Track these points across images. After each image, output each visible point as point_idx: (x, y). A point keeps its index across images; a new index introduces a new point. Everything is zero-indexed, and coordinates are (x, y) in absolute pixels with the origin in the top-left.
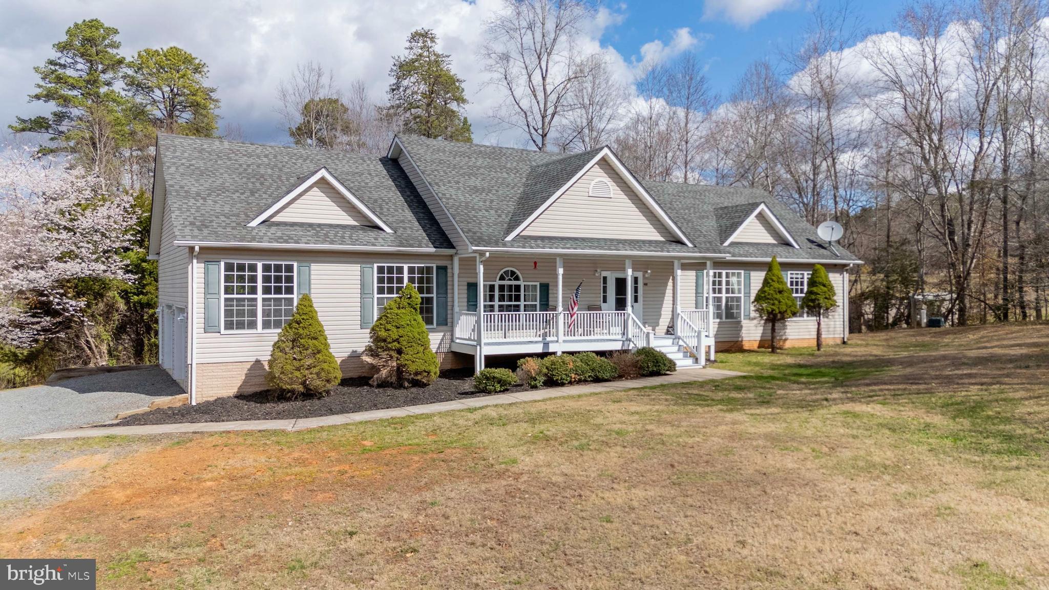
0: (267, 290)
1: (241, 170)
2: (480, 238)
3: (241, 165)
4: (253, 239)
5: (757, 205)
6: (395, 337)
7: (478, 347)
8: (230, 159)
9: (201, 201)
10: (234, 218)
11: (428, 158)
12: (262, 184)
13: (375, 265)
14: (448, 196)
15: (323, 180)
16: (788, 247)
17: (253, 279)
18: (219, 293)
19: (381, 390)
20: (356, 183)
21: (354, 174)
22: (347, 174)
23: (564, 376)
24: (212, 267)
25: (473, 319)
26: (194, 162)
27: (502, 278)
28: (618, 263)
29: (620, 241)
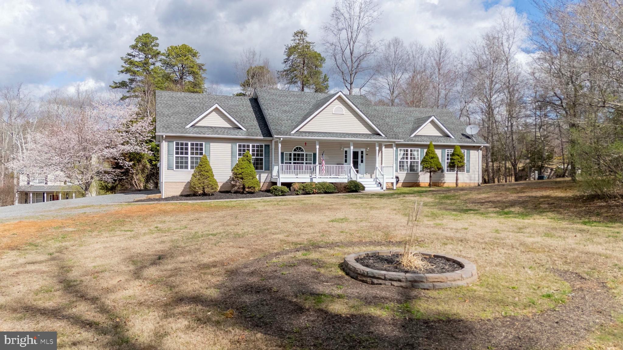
0: (192, 153)
1: (187, 105)
2: (279, 132)
3: (187, 103)
4: (187, 133)
5: (430, 117)
6: (240, 172)
8: (183, 100)
9: (169, 118)
10: (180, 125)
11: (267, 98)
12: (195, 110)
13: (238, 144)
14: (271, 114)
15: (217, 108)
16: (448, 138)
17: (187, 149)
18: (173, 154)
19: (235, 194)
20: (236, 110)
21: (235, 106)
22: (233, 106)
23: (310, 190)
24: (170, 144)
25: (278, 167)
26: (168, 102)
27: (295, 150)
28: (347, 144)
29: (347, 134)
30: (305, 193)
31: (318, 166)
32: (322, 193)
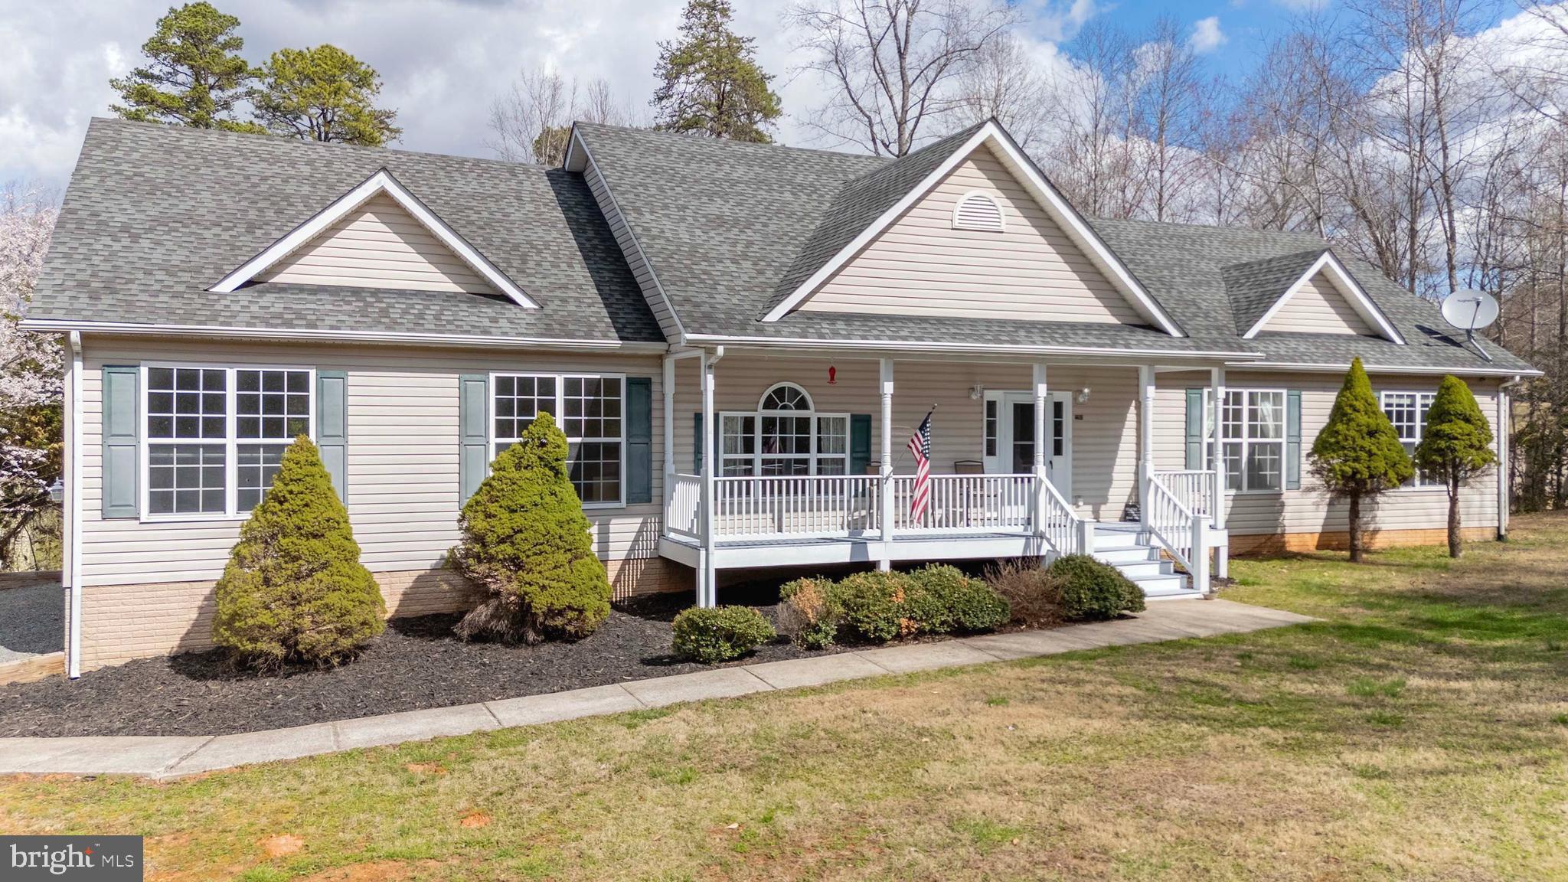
0: (246, 428)
1: (244, 186)
2: (708, 316)
3: (247, 178)
4: (214, 318)
5: (1316, 256)
6: (503, 530)
7: (703, 553)
8: (228, 165)
9: (126, 242)
10: (186, 277)
11: (631, 163)
12: (279, 212)
13: (493, 377)
14: (655, 232)
15: (383, 195)
16: (1381, 342)
17: (216, 404)
18: (136, 434)
19: (476, 648)
20: (485, 214)
21: (484, 197)
22: (472, 197)
23: (882, 624)
24: (119, 379)
25: (695, 490)
26: (146, 169)
27: (769, 404)
28: (1018, 372)
29: (1019, 325)
30: (853, 637)
31: (891, 483)
32: (938, 633)
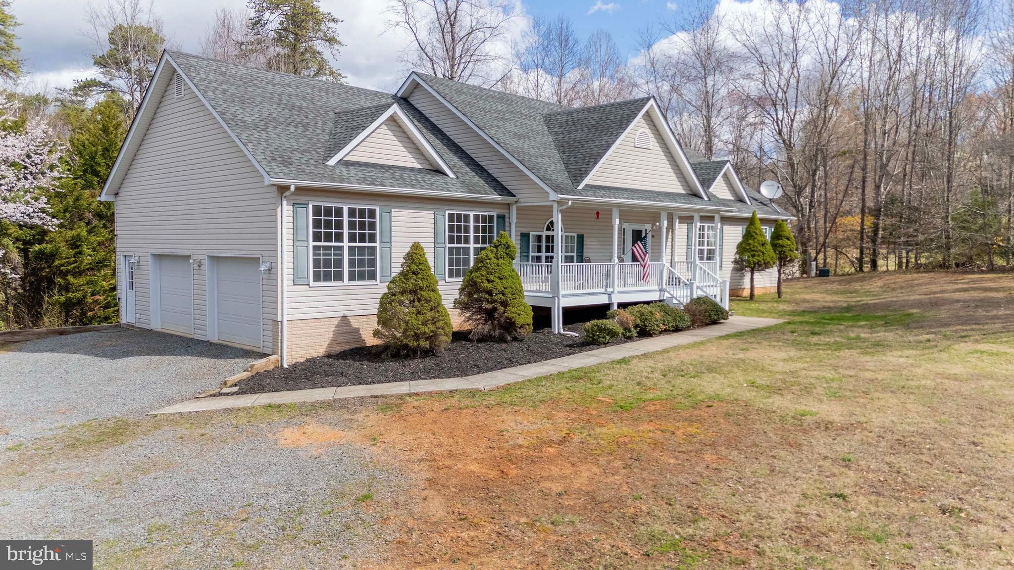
0: (352, 238)
1: (276, 100)
2: (558, 186)
3: (272, 94)
5: (725, 163)
7: (556, 299)
9: (264, 133)
10: (308, 155)
13: (447, 212)
16: (743, 204)
17: (339, 225)
18: (308, 240)
23: (655, 327)
24: (300, 210)
26: (225, 87)
27: (548, 229)
30: (644, 333)
31: (616, 268)
32: (669, 330)
